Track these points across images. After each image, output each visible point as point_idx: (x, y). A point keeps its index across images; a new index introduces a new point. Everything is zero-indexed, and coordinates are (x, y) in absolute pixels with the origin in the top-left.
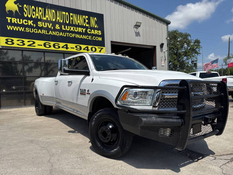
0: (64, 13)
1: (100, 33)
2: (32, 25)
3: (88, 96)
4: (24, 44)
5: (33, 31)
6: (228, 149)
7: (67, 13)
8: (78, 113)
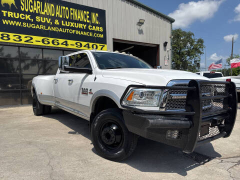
0: (64, 8)
1: (101, 29)
2: (30, 19)
3: (90, 96)
4: (21, 40)
5: (31, 26)
6: (234, 151)
7: (67, 8)
8: (80, 113)
